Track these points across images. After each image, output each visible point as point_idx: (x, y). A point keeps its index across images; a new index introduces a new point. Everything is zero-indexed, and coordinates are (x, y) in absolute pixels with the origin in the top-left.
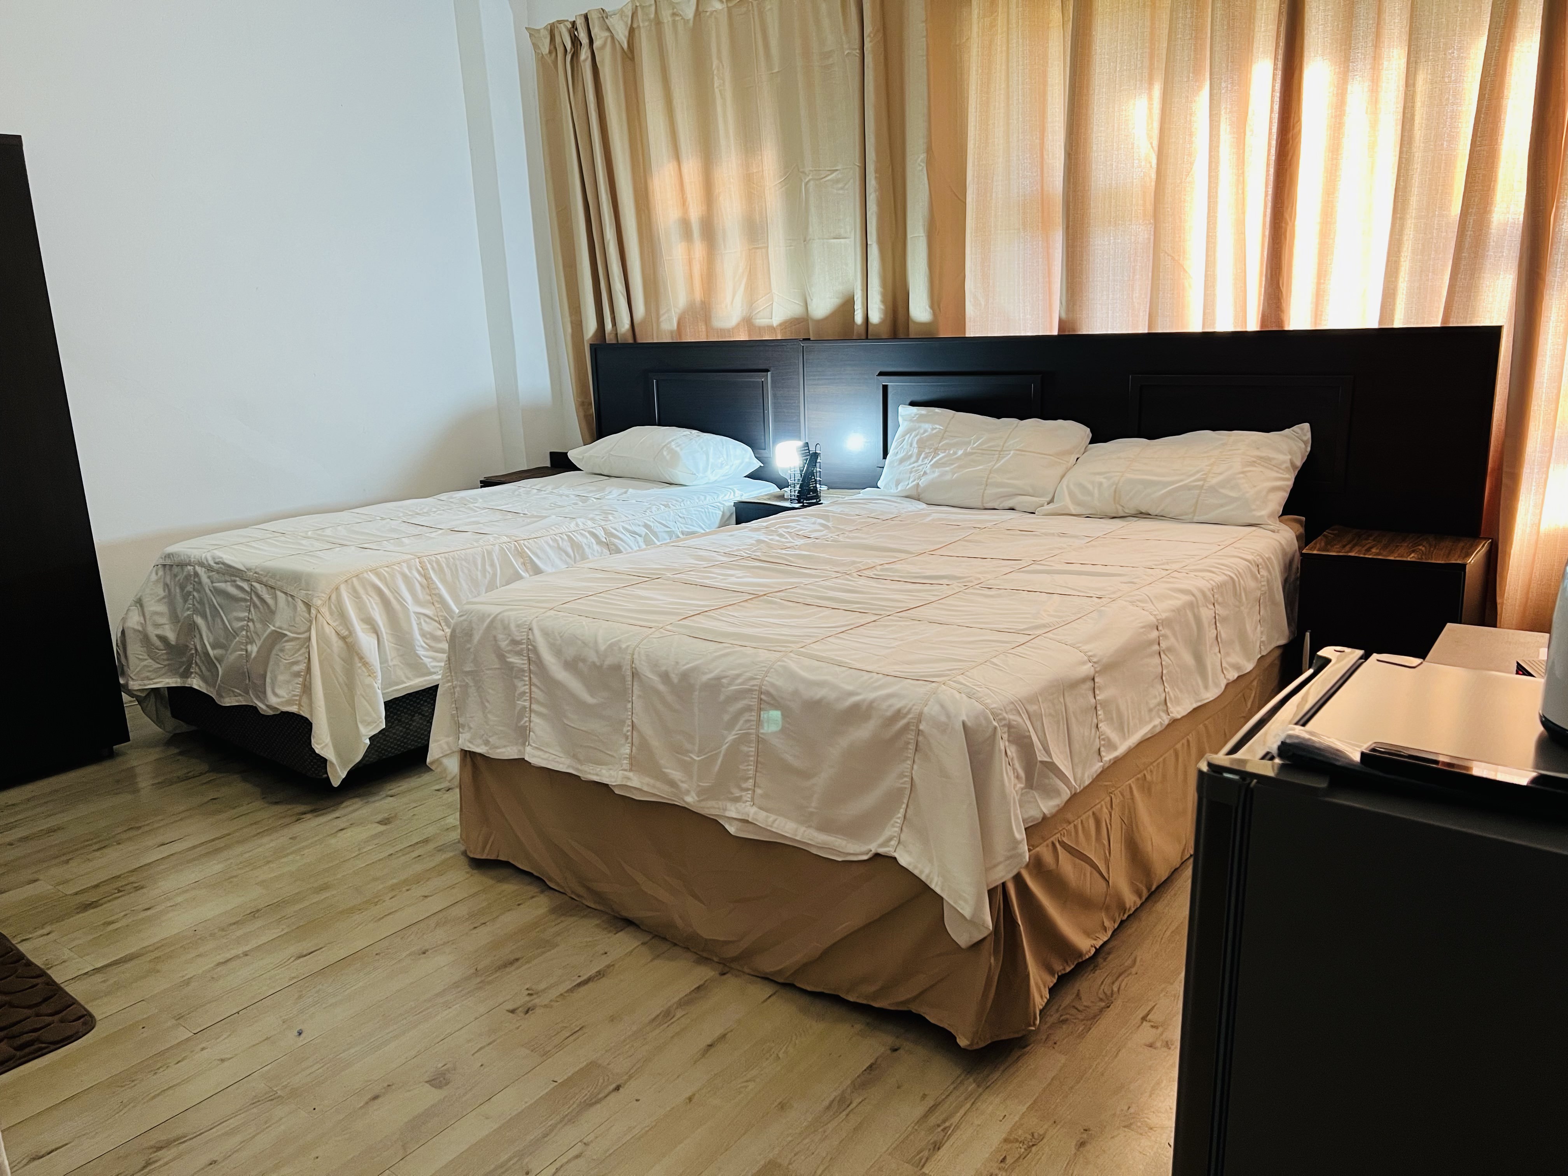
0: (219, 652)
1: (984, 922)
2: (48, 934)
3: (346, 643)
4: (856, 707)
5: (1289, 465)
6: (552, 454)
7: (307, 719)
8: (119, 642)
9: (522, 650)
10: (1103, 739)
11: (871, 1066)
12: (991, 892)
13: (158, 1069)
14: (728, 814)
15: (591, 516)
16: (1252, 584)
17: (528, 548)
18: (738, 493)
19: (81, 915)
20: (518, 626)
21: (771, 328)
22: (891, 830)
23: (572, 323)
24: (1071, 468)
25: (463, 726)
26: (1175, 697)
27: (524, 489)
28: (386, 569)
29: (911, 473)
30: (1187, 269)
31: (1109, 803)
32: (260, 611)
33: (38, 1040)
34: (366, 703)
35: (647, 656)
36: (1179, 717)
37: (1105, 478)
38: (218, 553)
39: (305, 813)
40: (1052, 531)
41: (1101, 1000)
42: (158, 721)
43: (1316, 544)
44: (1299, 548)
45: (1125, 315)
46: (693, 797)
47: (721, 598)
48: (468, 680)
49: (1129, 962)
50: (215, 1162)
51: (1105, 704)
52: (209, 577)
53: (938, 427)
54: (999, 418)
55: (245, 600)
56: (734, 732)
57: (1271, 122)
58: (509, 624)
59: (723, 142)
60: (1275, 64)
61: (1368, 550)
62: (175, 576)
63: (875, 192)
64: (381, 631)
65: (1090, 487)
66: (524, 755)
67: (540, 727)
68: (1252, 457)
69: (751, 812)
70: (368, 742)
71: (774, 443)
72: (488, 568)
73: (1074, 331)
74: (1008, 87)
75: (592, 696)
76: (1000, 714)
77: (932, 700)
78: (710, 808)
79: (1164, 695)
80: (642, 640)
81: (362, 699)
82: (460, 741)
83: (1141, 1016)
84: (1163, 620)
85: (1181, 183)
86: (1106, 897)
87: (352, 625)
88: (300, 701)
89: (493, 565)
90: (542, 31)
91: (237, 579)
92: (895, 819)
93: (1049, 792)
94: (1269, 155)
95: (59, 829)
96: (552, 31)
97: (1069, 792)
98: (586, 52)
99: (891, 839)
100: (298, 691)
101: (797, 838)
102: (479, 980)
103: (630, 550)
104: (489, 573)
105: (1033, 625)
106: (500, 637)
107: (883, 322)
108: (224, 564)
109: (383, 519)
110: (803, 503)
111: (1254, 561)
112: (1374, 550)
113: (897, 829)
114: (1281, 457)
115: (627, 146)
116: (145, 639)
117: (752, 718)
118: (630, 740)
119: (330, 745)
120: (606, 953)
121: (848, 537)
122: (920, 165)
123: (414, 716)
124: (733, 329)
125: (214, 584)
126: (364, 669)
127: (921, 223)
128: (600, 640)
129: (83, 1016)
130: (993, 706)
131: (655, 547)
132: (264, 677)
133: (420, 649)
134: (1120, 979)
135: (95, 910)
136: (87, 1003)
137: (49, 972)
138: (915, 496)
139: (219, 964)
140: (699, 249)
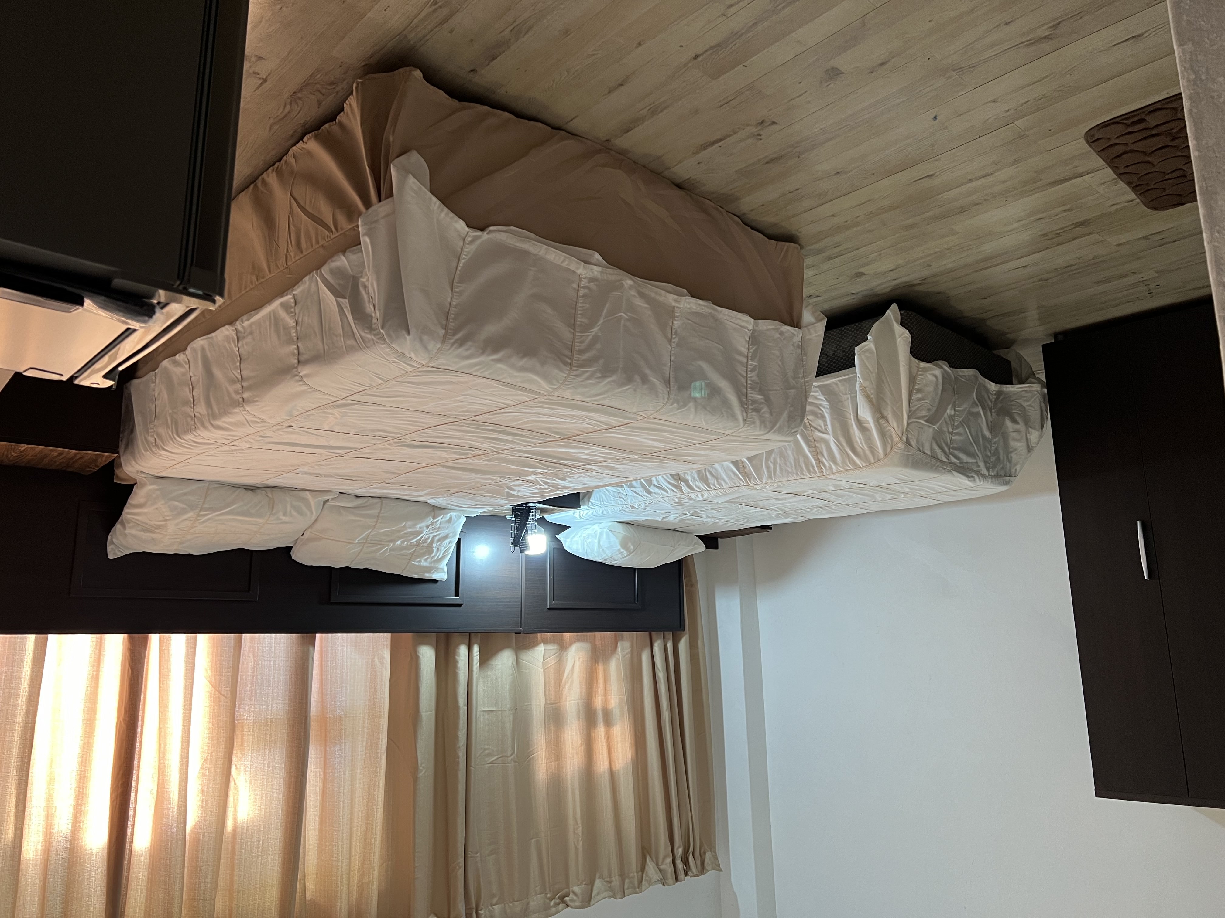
0: (975, 410)
1: (397, 170)
2: (1113, 205)
3: (882, 414)
4: (495, 351)
5: (127, 525)
6: (716, 547)
7: (913, 357)
8: (1046, 420)
9: (752, 405)
10: (292, 312)
11: (493, 59)
12: (391, 195)
13: (1042, 98)
14: (600, 269)
15: (691, 502)
16: (162, 431)
17: (741, 479)
18: (577, 515)
19: (1088, 218)
20: (754, 423)
21: (545, 642)
22: (470, 249)
23: (698, 648)
24: (309, 528)
25: (798, 346)
26: (230, 343)
27: (740, 523)
28: (848, 468)
29: (439, 528)
30: (209, 684)
31: (288, 260)
32: (943, 439)
33: (1128, 126)
34: (869, 367)
35: (657, 396)
36: (227, 326)
37: (281, 519)
38: (971, 484)
39: (920, 284)
40: (326, 478)
41: (300, 99)
42: (1020, 358)
43: (105, 461)
44: (120, 457)
45: (260, 648)
46: (627, 284)
47: (597, 438)
48: (792, 382)
49: (276, 127)
50: (1006, 24)
51: (290, 341)
52: (979, 466)
53: (416, 563)
54: (366, 569)
55: (954, 448)
56: (593, 333)
57: (136, 801)
58: (761, 425)
59: (577, 785)
60: (131, 846)
61: (61, 454)
62: (1002, 468)
63: (459, 747)
64: (855, 421)
65: (294, 513)
66: (754, 323)
67: (741, 344)
68: (159, 533)
69: (581, 270)
70: (869, 337)
71: (547, 552)
72: (772, 466)
73: (303, 637)
74: (351, 829)
75: (700, 366)
76: (378, 339)
77: (434, 353)
78: (614, 274)
79: (239, 345)
80: (660, 410)
81: (871, 369)
82: (801, 335)
83: (268, 83)
84: (239, 406)
85: (212, 753)
86: (293, 182)
87: (876, 426)
88: (918, 371)
89: (768, 467)
90: (711, 869)
91: (959, 465)
92: (468, 258)
93: (339, 273)
94: (138, 775)
95: (1099, 282)
96: (703, 870)
97: (323, 272)
98: (678, 853)
99: (471, 242)
100: (919, 378)
101: (545, 246)
102: (798, 149)
103: (664, 476)
104: (771, 462)
105: (347, 408)
106: (767, 415)
107: (457, 646)
108: (968, 476)
109: (847, 505)
110: (526, 506)
111: (159, 450)
112: (56, 454)
113: (466, 250)
114: (133, 532)
115: (650, 782)
116: (1027, 421)
117: (578, 344)
118: (674, 331)
119: (897, 336)
120: (699, 163)
121: (492, 480)
122: (423, 767)
123: (834, 354)
124: (575, 642)
125: (975, 461)
126: (869, 393)
127: (424, 722)
128: (693, 410)
129: (1093, 142)
130: (385, 345)
131: (645, 477)
132: (943, 390)
133: (826, 406)
134: (282, 116)
135: (1077, 221)
136: (1090, 151)
137: (1115, 176)
138: (437, 510)
139: (991, 174)
140: (598, 702)
